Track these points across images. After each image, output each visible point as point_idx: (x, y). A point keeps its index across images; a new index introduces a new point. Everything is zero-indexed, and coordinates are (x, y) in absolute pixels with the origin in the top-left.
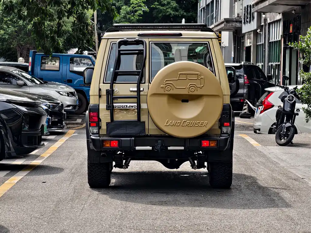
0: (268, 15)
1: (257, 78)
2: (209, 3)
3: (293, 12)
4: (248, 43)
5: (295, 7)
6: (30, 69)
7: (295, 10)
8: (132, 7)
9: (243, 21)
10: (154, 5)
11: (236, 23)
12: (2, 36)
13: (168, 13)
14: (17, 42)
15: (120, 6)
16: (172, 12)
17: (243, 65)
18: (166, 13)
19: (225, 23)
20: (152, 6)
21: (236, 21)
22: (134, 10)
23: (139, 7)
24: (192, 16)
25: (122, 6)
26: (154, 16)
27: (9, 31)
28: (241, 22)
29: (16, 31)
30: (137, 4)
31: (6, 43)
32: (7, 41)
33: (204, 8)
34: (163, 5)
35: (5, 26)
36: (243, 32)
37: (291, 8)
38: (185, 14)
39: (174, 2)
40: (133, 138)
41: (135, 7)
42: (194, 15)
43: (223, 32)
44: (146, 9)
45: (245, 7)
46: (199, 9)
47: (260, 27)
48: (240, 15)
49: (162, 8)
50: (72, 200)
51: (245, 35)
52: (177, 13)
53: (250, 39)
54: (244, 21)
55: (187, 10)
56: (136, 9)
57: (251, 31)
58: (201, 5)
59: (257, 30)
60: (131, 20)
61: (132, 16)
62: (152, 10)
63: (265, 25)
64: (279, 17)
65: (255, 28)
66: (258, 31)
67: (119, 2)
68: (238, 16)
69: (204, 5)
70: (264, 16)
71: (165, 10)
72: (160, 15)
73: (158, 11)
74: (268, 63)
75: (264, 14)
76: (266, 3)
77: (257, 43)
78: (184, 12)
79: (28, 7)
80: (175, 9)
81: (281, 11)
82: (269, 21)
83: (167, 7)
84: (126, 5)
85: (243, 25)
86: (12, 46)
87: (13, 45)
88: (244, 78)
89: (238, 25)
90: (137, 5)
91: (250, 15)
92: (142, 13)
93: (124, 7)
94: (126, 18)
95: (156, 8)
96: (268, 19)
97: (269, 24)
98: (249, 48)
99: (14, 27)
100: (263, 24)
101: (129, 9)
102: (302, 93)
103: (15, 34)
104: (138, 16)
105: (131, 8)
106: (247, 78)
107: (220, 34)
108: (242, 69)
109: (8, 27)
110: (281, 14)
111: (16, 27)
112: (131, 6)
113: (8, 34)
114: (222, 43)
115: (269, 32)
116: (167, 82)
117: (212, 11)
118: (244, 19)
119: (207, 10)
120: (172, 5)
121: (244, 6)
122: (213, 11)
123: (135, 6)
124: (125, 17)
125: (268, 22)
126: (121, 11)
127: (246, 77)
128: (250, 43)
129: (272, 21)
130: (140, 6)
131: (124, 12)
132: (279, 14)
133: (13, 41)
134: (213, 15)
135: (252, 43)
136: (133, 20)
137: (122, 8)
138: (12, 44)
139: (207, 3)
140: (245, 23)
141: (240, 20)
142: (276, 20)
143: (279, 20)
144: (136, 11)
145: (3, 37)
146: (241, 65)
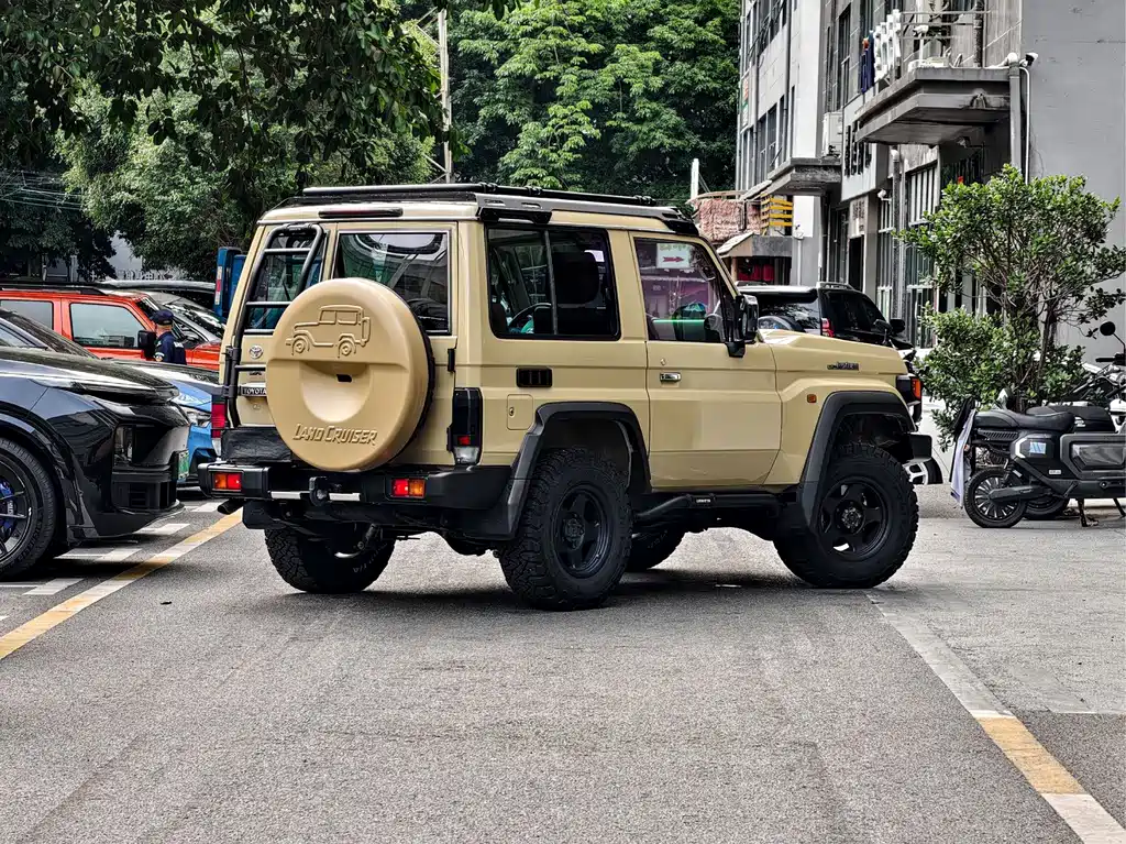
0: (905, 150)
1: (861, 327)
2: (765, 116)
3: (962, 143)
4: (856, 228)
5: (971, 130)
6: (217, 300)
7: (967, 138)
8: (553, 126)
9: (844, 168)
10: (615, 119)
11: (825, 172)
12: (176, 206)
13: (655, 144)
14: (219, 223)
15: (517, 124)
16: (667, 141)
17: (821, 290)
18: (649, 144)
19: (794, 172)
20: (608, 124)
21: (826, 168)
22: (556, 134)
23: (574, 127)
24: (721, 150)
25: (524, 122)
26: (614, 151)
27: (196, 192)
28: (838, 169)
29: (214, 194)
30: (565, 117)
31: (186, 226)
32: (188, 220)
33: (751, 129)
34: (641, 121)
35: (184, 180)
36: (845, 196)
37: (958, 132)
38: (703, 144)
39: (672, 111)
40: (266, 469)
41: (562, 126)
42: (728, 147)
43: (797, 198)
44: (590, 130)
45: (849, 127)
46: (740, 133)
47: (885, 183)
48: (838, 149)
49: (635, 128)
50: (210, 656)
51: (849, 205)
52: (679, 143)
53: (861, 217)
54: (847, 167)
55: (708, 135)
56: (566, 131)
57: (863, 195)
58: (745, 120)
59: (876, 191)
60: (551, 162)
61: (552, 151)
62: (609, 133)
63: (899, 178)
64: (932, 155)
65: (873, 186)
66: (881, 194)
67: (514, 110)
68: (830, 151)
69: (752, 122)
70: (894, 153)
71: (645, 133)
72: (633, 148)
73: (625, 139)
74: (906, 284)
75: (896, 148)
76: (887, 117)
77: (879, 228)
78: (702, 139)
79: (214, 124)
80: (676, 132)
81: (936, 139)
82: (907, 168)
83: (652, 125)
84: (535, 120)
85: (845, 178)
86: (203, 234)
87: (208, 233)
88: (822, 328)
89: (831, 177)
90: (565, 120)
91: (861, 152)
92: (582, 143)
93: (530, 126)
94: (536, 158)
95: (619, 129)
96: (906, 161)
97: (909, 175)
98: (858, 242)
99: (210, 181)
100: (891, 175)
101: (544, 133)
102: (928, 368)
103: (213, 200)
104: (571, 150)
105: (550, 128)
106: (830, 328)
107: (789, 203)
108: (817, 300)
109: (194, 183)
110: (936, 149)
111: (216, 181)
112: (550, 123)
113: (192, 201)
114: (794, 228)
115: (908, 196)
116: (298, 332)
117: (772, 139)
118: (847, 159)
119: (759, 135)
120: (666, 121)
121: (846, 125)
122: (775, 140)
123: (561, 123)
124: (532, 154)
125: (906, 171)
126: (520, 135)
127: (828, 325)
128: (861, 227)
129: (916, 166)
130: (574, 122)
131: (530, 140)
132: (932, 147)
133: (204, 222)
134: (773, 148)
135: (866, 228)
136: (555, 162)
137: (524, 127)
138: (202, 229)
139: (760, 117)
140: (848, 173)
141: (837, 164)
142: (924, 163)
143: (932, 166)
144: (564, 138)
145: (179, 209)
146: (814, 291)
